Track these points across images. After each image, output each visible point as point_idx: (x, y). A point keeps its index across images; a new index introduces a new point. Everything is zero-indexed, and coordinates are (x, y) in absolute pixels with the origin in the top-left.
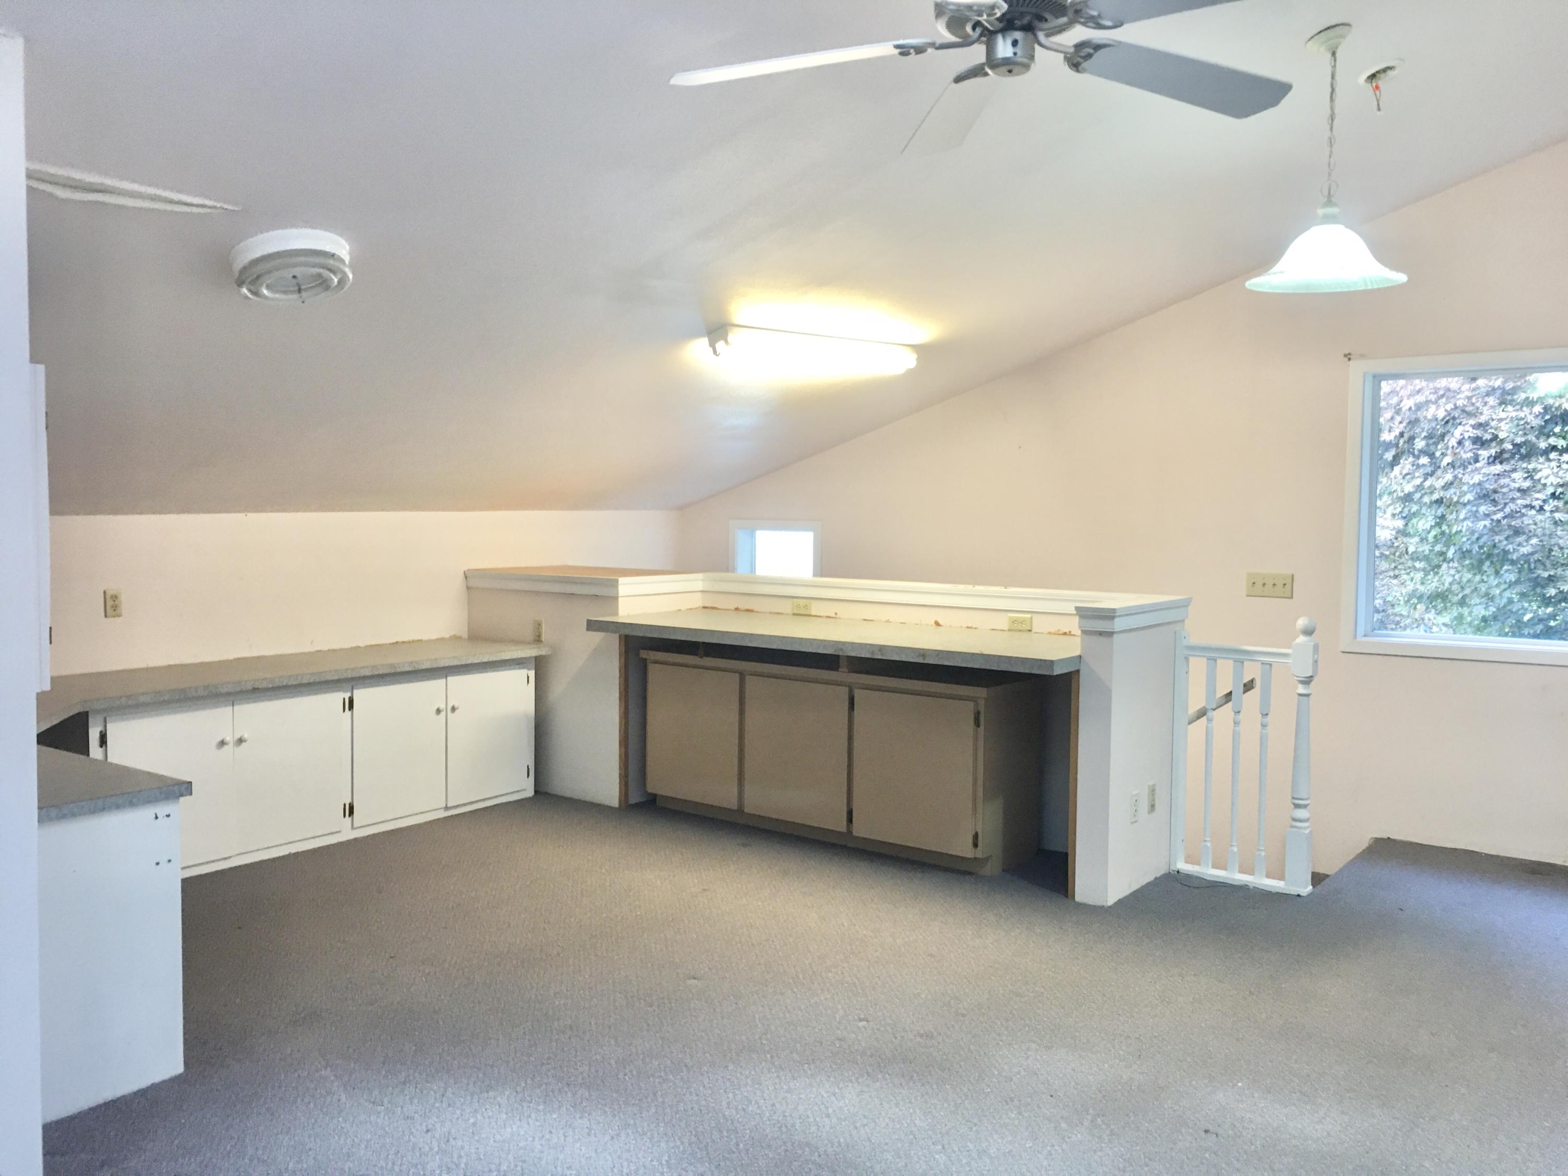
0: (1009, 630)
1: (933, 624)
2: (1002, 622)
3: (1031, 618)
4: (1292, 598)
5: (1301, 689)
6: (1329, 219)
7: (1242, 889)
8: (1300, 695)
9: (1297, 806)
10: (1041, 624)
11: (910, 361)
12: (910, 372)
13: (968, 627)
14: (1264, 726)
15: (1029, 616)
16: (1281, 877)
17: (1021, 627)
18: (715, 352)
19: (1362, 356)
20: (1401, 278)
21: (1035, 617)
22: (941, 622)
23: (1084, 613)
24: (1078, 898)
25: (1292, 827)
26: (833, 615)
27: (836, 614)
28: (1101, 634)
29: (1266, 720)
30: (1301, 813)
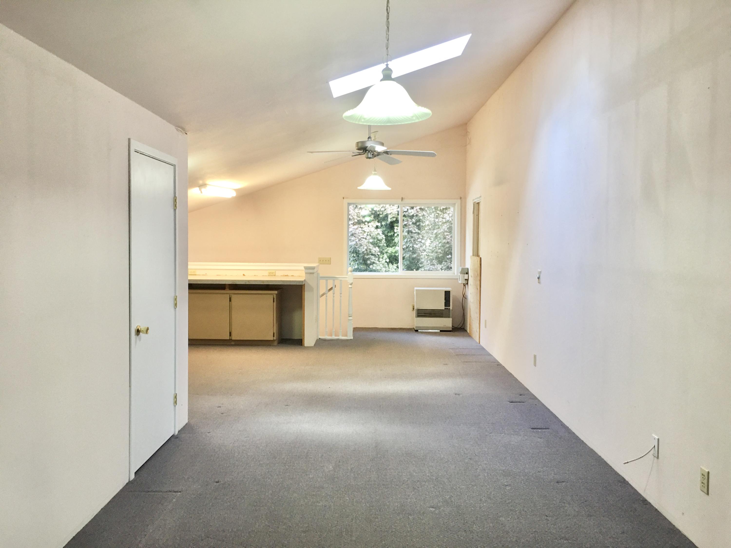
0: (268, 276)
1: (242, 275)
2: (266, 273)
3: (275, 272)
4: (330, 264)
5: (350, 286)
6: (375, 174)
7: (338, 340)
8: (350, 288)
9: (350, 316)
10: (278, 273)
11: (234, 194)
12: (233, 198)
13: (254, 276)
14: (341, 297)
15: (274, 271)
16: (346, 336)
17: (272, 274)
18: (201, 192)
19: (347, 198)
20: (390, 189)
21: (276, 271)
22: (245, 274)
23: (306, 268)
24: (305, 345)
25: (348, 322)
26: (205, 274)
27: (206, 274)
28: (311, 273)
29: (341, 295)
30: (350, 318)
